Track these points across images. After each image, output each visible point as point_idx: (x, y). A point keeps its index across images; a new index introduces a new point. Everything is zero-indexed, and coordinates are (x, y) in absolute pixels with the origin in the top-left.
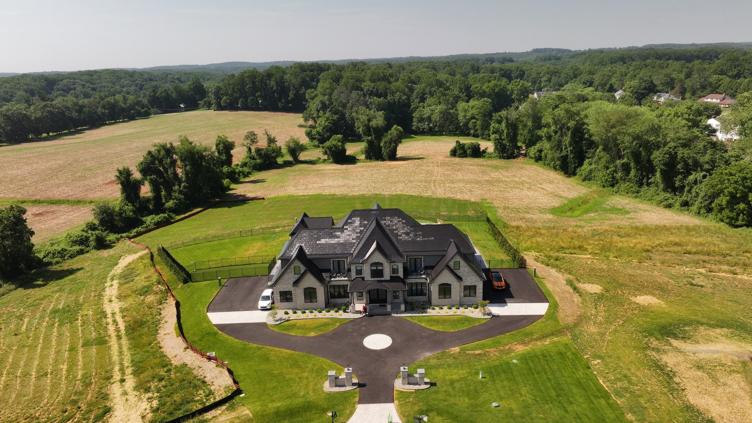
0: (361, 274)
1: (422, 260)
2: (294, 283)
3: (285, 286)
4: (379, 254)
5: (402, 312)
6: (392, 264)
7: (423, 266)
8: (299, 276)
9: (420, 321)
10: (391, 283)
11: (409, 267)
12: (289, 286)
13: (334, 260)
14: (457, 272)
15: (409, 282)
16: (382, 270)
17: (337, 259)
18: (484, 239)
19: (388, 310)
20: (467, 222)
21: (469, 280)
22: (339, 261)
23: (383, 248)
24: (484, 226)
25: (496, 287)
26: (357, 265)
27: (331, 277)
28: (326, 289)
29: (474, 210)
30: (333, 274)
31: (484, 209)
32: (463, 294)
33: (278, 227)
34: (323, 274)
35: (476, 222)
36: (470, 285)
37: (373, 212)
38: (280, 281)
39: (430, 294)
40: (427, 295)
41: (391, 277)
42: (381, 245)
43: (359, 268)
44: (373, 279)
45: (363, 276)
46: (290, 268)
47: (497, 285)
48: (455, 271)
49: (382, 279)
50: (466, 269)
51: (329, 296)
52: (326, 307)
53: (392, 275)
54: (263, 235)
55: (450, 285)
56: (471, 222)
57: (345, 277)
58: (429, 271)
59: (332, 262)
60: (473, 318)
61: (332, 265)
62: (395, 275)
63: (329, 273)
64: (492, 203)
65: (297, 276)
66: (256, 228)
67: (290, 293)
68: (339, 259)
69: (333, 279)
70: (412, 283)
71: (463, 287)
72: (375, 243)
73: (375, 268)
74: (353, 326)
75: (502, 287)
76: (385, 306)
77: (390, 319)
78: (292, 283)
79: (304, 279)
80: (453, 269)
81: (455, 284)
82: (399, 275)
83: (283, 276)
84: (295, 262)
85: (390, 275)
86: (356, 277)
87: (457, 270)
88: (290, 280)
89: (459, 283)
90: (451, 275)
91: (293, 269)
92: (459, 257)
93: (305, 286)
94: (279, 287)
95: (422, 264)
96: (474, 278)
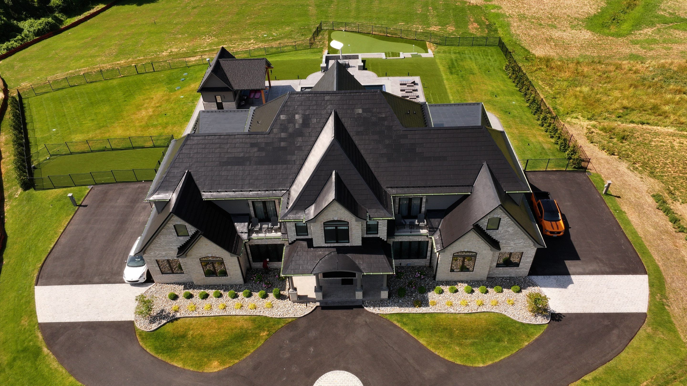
0: (307, 233)
2: (179, 249)
3: (164, 253)
4: (341, 208)
5: (382, 304)
7: (423, 209)
8: (188, 238)
11: (396, 211)
12: (172, 252)
13: (255, 200)
14: (492, 233)
15: (396, 240)
16: (348, 230)
17: (260, 200)
18: (503, 91)
20: (470, 48)
21: (512, 245)
22: (264, 202)
23: (349, 187)
27: (250, 232)
29: (476, 21)
30: (254, 225)
31: (493, 20)
32: (494, 265)
33: (194, 54)
34: (236, 225)
36: (512, 251)
37: (329, 98)
38: (152, 246)
40: (428, 258)
41: (363, 240)
42: (345, 182)
44: (329, 245)
45: (309, 237)
46: (166, 227)
48: (488, 233)
49: (347, 245)
50: (510, 230)
51: (251, 259)
52: (245, 287)
53: (365, 236)
55: (476, 254)
56: (476, 48)
57: (276, 231)
58: (436, 222)
59: (250, 203)
60: (516, 322)
61: (252, 208)
62: (371, 237)
63: (247, 224)
65: (183, 240)
67: (176, 263)
68: (264, 200)
69: (254, 236)
70: (401, 243)
71: (497, 256)
72: (334, 173)
73: (332, 228)
75: (559, 233)
76: (352, 282)
77: (360, 320)
78: (175, 248)
79: (196, 245)
80: (485, 229)
81: (486, 252)
82: (378, 236)
83: (157, 239)
84: (172, 218)
85: (362, 238)
86: (297, 240)
87: (492, 231)
88: (171, 244)
89: (491, 253)
90: (480, 239)
91: (173, 229)
92: (501, 210)
93: (201, 255)
94: (152, 253)
95: (422, 207)
96: (521, 242)
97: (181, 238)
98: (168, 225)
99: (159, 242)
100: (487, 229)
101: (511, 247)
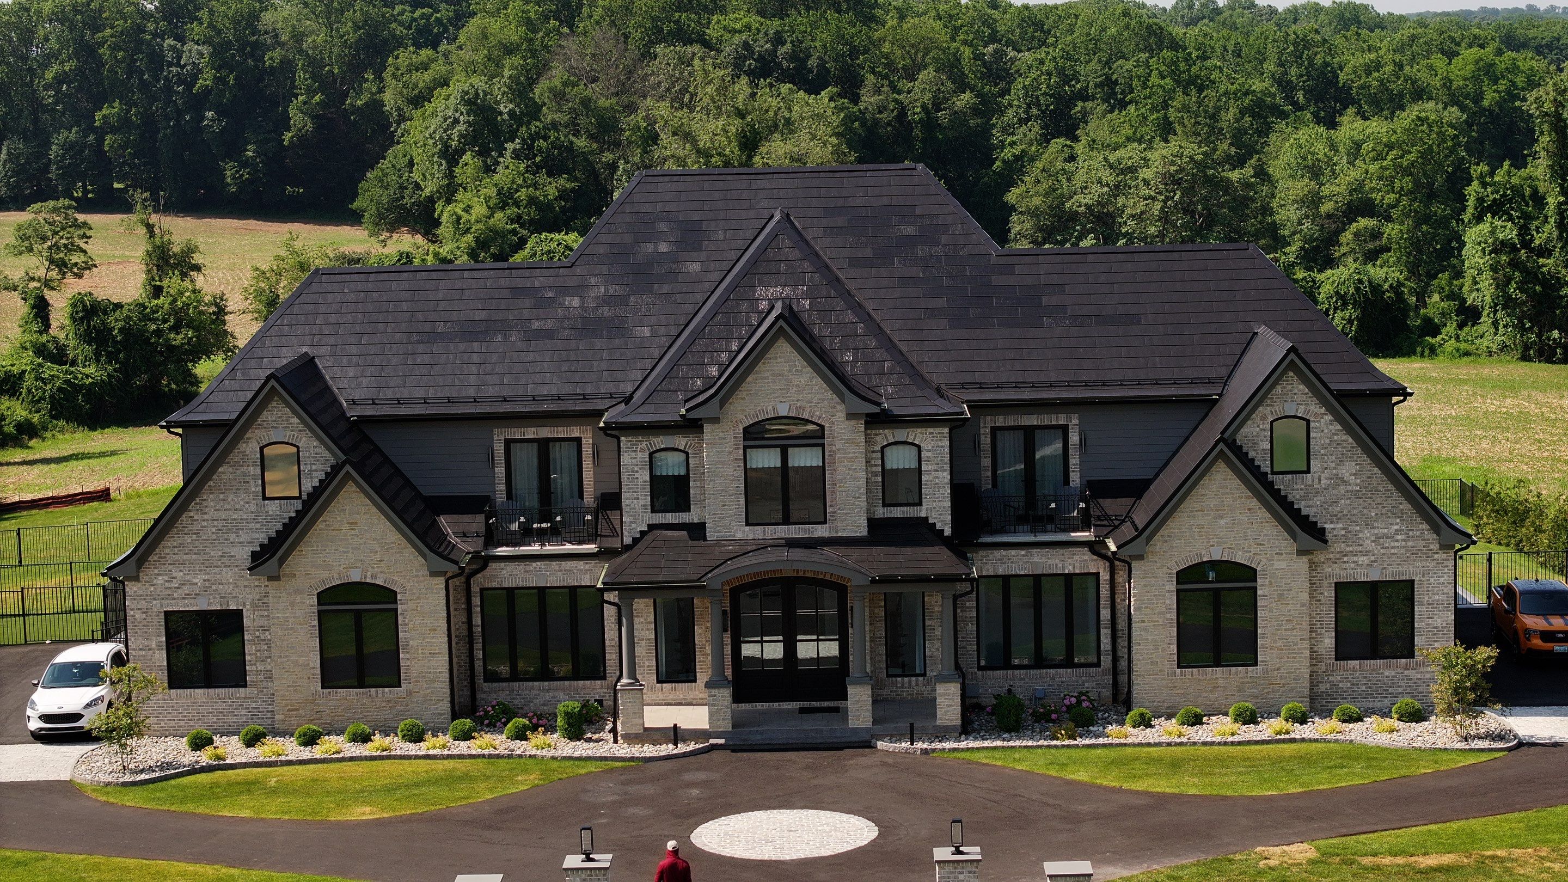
0: (683, 504)
1: (1074, 438)
2: (254, 555)
3: (198, 580)
4: (799, 362)
5: (942, 734)
6: (885, 435)
7: (1075, 478)
8: (292, 507)
9: (1061, 764)
10: (876, 550)
11: (987, 485)
12: (229, 575)
13: (516, 434)
14: (1293, 488)
16: (819, 470)
17: (531, 433)
19: (853, 723)
21: (1369, 545)
22: (544, 445)
26: (660, 441)
27: (492, 537)
28: (459, 618)
30: (503, 522)
32: (1329, 641)
34: (443, 520)
36: (1374, 576)
37: (763, 183)
38: (168, 546)
39: (1123, 652)
41: (873, 523)
42: (815, 330)
43: (671, 465)
44: (757, 533)
45: (693, 516)
46: (234, 457)
48: (1281, 483)
49: (820, 531)
50: (1348, 470)
51: (479, 667)
52: (455, 715)
53: (881, 512)
55: (1249, 574)
58: (1113, 506)
59: (499, 448)
61: (500, 471)
62: (897, 512)
63: (481, 518)
65: (279, 512)
68: (545, 432)
69: (503, 550)
70: (1006, 579)
71: (1329, 594)
73: (767, 459)
76: (836, 710)
78: (243, 554)
79: (320, 525)
80: (1266, 468)
81: (1283, 565)
82: (923, 515)
83: (193, 513)
84: (265, 415)
85: (868, 519)
86: (652, 527)
87: (1289, 476)
88: (233, 537)
89: (1302, 564)
90: (1255, 503)
91: (254, 464)
92: (1302, 387)
93: (324, 574)
94: (160, 580)
96: (1397, 532)
97: (272, 510)
98: (242, 446)
99: (196, 527)
100: (1273, 473)
101: (1367, 553)
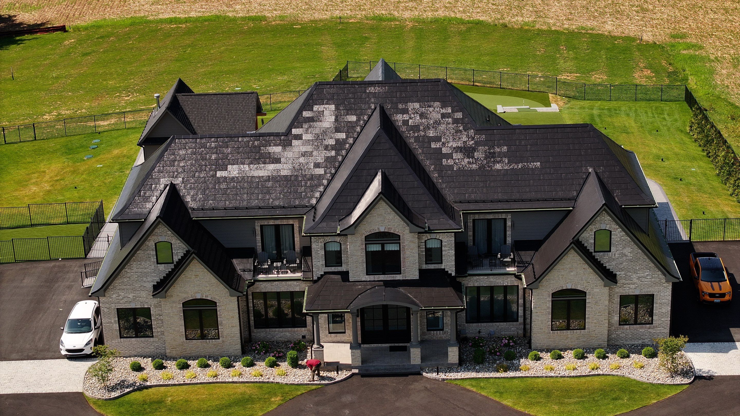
0: (339, 263)
1: (509, 223)
2: (156, 288)
3: (131, 296)
4: (389, 210)
6: (425, 237)
7: (509, 240)
8: (170, 267)
9: (501, 393)
10: (424, 290)
11: (471, 243)
12: (144, 294)
13: (265, 223)
14: (603, 258)
15: (471, 284)
16: (397, 253)
17: (271, 222)
18: (677, 154)
19: (412, 362)
20: (631, 104)
21: (635, 280)
22: (277, 227)
23: (400, 191)
24: (677, 116)
25: (708, 298)
26: (328, 239)
27: (257, 271)
28: (243, 304)
29: (650, 67)
30: (261, 263)
31: (679, 66)
32: (616, 318)
33: (105, 116)
34: (235, 261)
35: (657, 104)
36: (637, 293)
37: (371, 89)
38: (117, 283)
39: (528, 316)
40: (521, 320)
41: (421, 272)
42: (396, 185)
43: (334, 247)
44: (371, 278)
45: (343, 268)
46: (144, 247)
47: (711, 291)
48: (598, 256)
49: (398, 277)
50: (627, 251)
51: (252, 322)
52: (244, 352)
53: (425, 267)
54: (63, 140)
55: (584, 293)
56: (643, 104)
57: (294, 270)
58: (526, 255)
59: (258, 229)
60: (642, 383)
61: (259, 238)
62: (432, 267)
63: (251, 260)
64: (701, 48)
65: (164, 269)
66: (47, 117)
67: (146, 312)
68: (278, 222)
69: (261, 277)
70: (478, 288)
71: (617, 300)
72: (379, 178)
73: (376, 248)
74: (317, 404)
75: (723, 295)
76: (405, 349)
77: (418, 385)
78: (150, 286)
79: (182, 276)
80: (592, 250)
81: (598, 290)
82: (443, 267)
83: (127, 269)
84: (156, 230)
85: (420, 270)
86: (326, 273)
87: (602, 253)
88: (145, 279)
89: (606, 290)
90: (586, 266)
91: (152, 250)
92: (608, 217)
93: (185, 296)
94: (114, 296)
95: (508, 235)
96: (647, 275)
97: (162, 267)
98: (147, 243)
99: (129, 275)
100: (595, 252)
101: (634, 284)
